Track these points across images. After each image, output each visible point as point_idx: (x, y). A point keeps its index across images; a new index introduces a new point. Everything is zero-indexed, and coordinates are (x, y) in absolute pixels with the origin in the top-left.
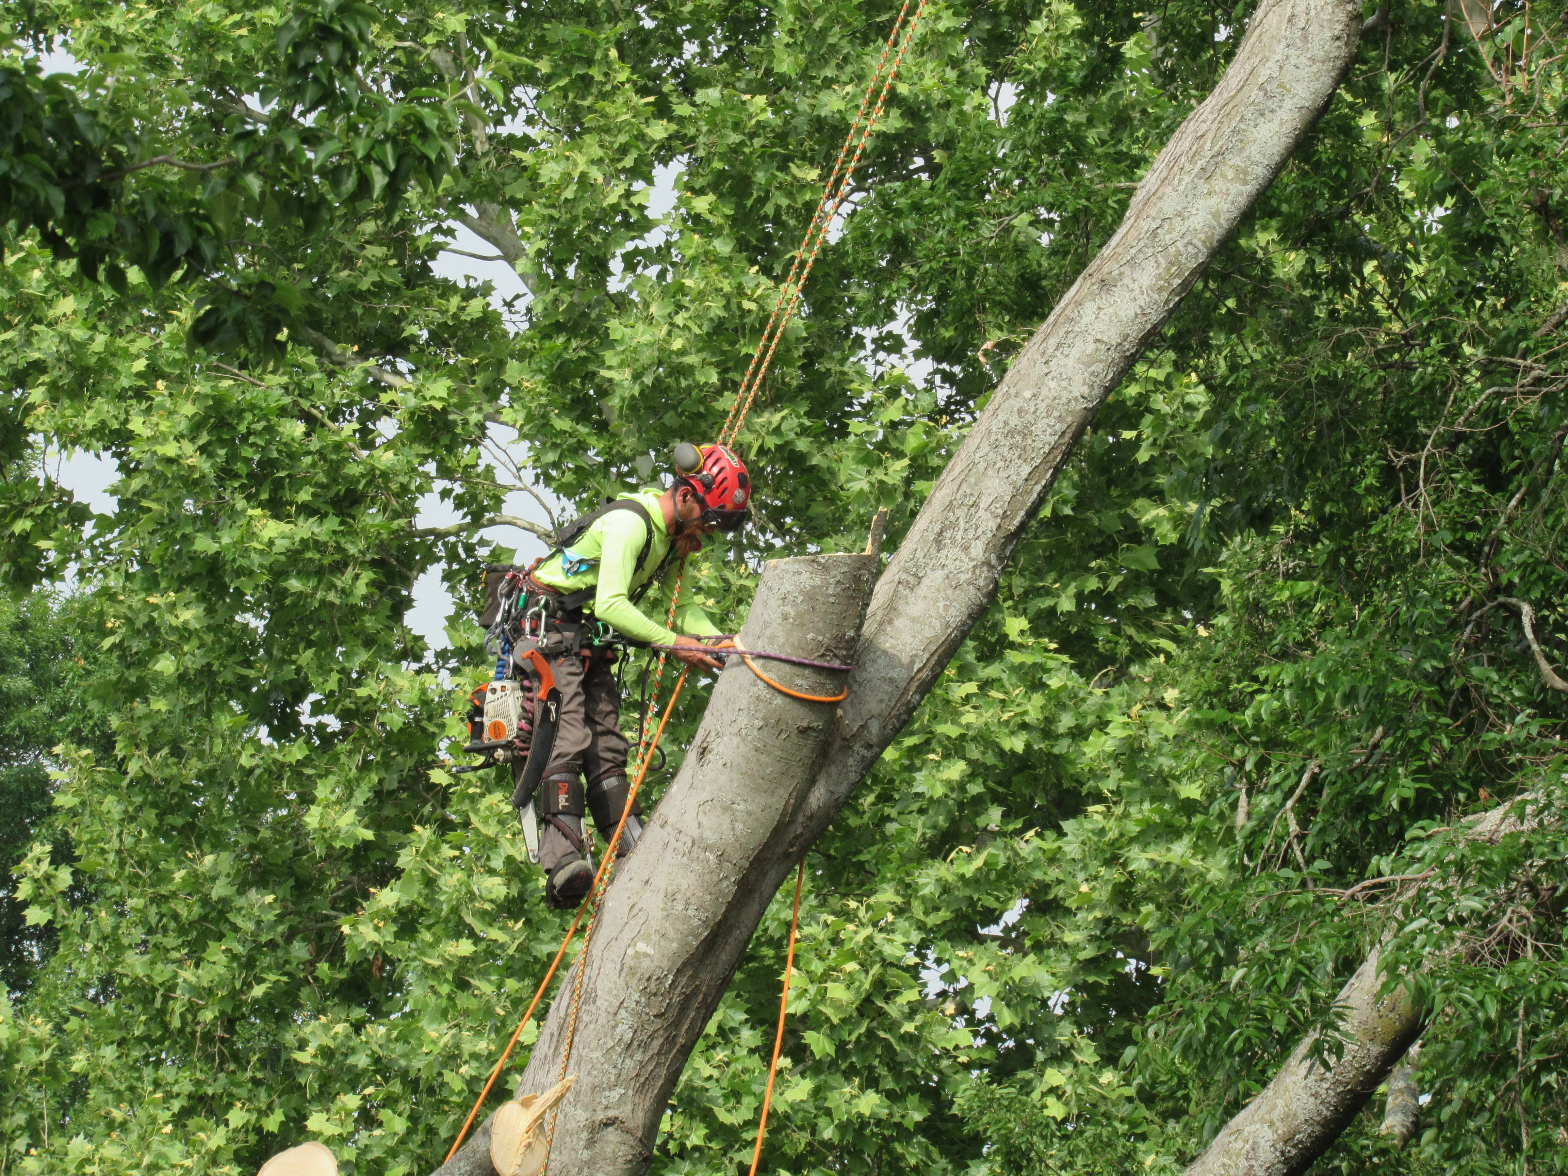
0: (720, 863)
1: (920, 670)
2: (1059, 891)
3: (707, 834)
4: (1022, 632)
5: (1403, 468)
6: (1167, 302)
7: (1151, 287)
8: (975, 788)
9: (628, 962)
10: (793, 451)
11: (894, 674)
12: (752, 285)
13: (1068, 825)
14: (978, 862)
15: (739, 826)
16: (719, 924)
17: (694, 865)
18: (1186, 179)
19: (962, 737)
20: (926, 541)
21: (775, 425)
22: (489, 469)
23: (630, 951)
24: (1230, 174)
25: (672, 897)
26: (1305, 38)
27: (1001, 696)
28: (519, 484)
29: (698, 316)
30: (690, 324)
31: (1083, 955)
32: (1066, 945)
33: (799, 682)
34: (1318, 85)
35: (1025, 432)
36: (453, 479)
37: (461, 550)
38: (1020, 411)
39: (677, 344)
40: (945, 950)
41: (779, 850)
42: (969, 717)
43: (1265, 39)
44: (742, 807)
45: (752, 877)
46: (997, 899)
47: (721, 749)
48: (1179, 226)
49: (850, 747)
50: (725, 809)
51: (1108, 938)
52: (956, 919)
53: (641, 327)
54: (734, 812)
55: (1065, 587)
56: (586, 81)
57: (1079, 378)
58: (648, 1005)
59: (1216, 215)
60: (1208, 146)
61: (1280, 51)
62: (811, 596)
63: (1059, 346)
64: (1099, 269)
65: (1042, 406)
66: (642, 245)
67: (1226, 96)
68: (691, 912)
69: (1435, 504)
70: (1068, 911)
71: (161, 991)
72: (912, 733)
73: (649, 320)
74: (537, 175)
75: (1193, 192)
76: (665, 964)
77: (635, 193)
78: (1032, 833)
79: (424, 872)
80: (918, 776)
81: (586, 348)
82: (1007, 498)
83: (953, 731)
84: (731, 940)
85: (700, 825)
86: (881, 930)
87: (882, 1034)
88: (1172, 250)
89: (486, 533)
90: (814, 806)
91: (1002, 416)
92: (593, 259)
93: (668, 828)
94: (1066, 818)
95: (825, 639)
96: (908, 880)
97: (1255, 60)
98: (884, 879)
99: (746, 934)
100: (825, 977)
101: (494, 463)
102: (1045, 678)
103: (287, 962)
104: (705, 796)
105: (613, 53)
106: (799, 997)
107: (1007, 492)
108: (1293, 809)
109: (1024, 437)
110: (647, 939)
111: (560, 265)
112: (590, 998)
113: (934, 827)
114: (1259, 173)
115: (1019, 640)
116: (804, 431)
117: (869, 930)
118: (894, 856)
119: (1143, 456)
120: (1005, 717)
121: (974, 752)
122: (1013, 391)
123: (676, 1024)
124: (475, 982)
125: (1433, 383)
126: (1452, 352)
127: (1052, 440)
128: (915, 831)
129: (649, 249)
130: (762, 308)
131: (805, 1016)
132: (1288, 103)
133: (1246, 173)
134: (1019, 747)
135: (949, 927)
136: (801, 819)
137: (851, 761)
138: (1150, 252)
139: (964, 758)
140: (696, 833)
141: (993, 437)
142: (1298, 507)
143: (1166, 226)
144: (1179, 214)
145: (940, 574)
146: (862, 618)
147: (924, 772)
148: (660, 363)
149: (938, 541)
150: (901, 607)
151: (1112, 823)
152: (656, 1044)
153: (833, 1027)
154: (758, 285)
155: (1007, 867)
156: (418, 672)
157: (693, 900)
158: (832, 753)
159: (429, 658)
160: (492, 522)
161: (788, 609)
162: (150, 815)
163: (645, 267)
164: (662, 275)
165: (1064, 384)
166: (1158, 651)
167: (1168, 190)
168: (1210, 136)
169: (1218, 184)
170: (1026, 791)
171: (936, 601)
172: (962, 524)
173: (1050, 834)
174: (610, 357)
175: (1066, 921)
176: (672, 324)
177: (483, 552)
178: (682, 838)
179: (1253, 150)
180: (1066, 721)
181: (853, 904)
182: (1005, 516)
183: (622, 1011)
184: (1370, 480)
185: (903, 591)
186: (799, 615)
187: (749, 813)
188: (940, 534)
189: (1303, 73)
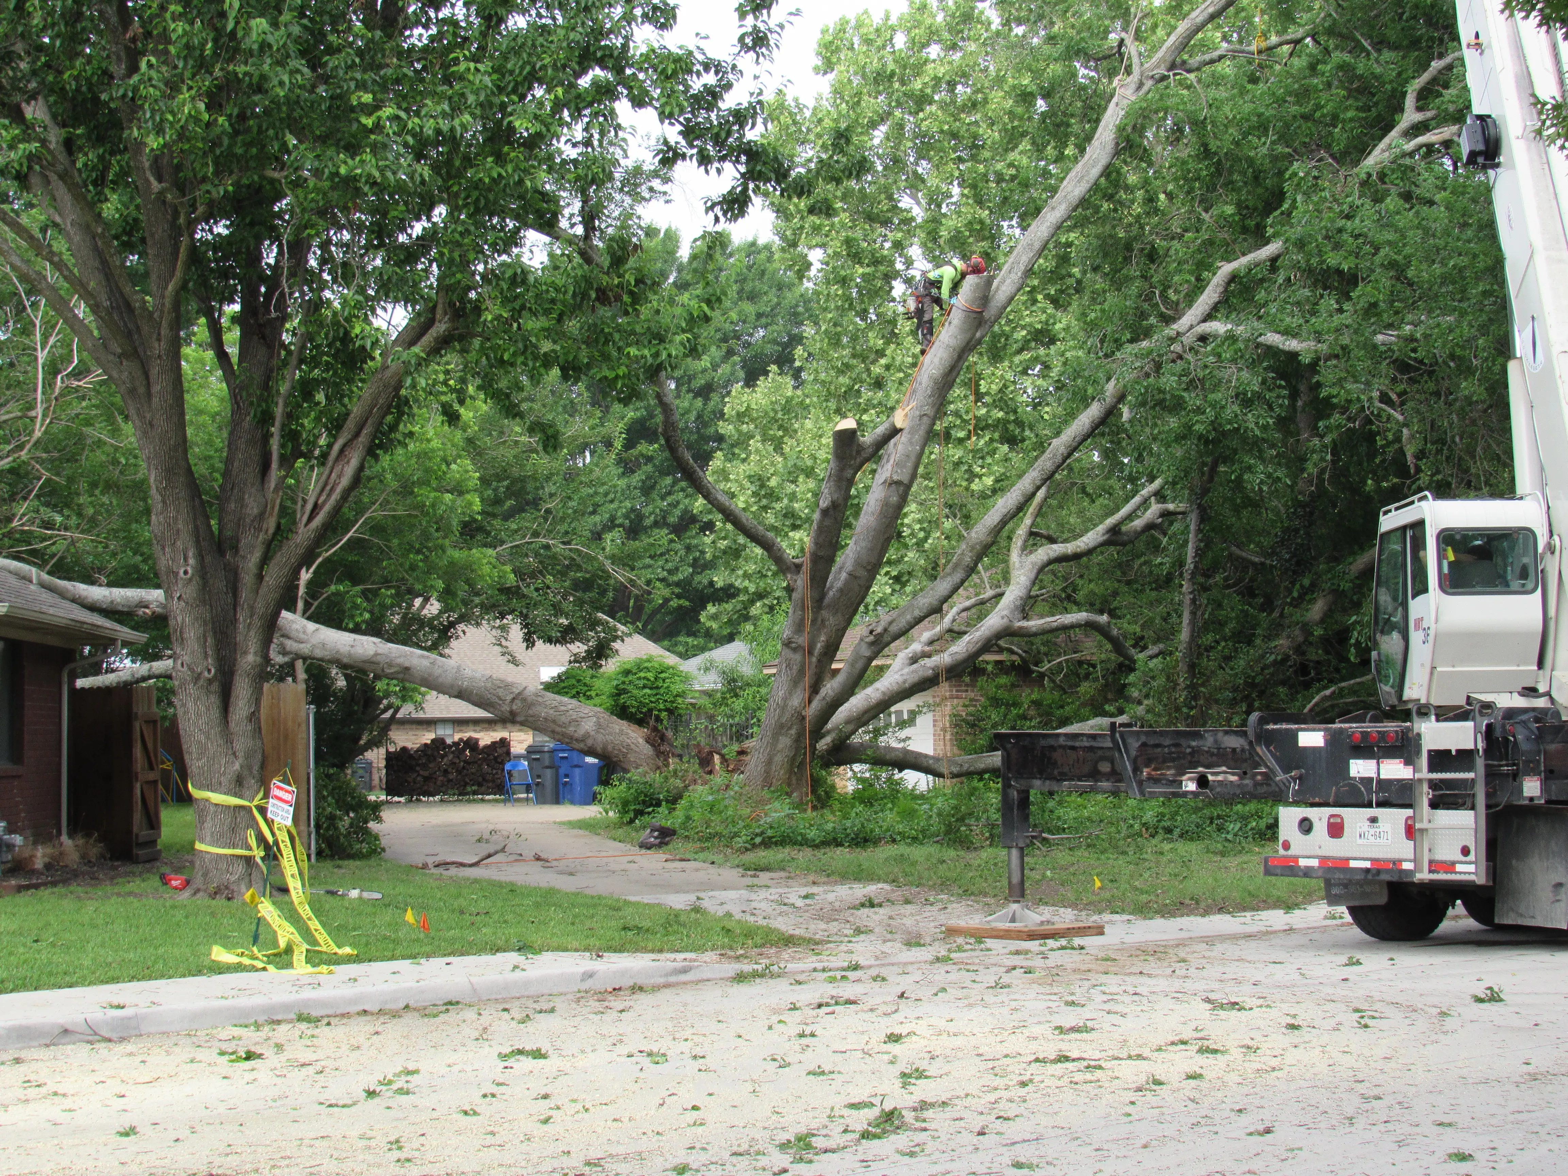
1: (1005, 303)
11: (998, 304)
18: (1074, 183)
20: (1006, 272)
25: (941, 359)
41: (968, 348)
45: (961, 355)
47: (955, 323)
49: (987, 323)
57: (1046, 232)
58: (935, 386)
63: (1041, 224)
65: (1037, 238)
68: (946, 363)
74: (925, 183)
75: (1075, 186)
76: (940, 376)
77: (949, 189)
81: (936, 226)
82: (1028, 261)
84: (955, 371)
85: (948, 342)
88: (1069, 200)
90: (978, 337)
91: (1027, 241)
95: (981, 296)
99: (960, 369)
104: (949, 336)
109: (1032, 246)
110: (935, 370)
112: (921, 384)
122: (1030, 235)
127: (1039, 247)
136: (974, 340)
137: (987, 326)
138: (1064, 201)
141: (1025, 247)
143: (1070, 193)
144: (1073, 190)
145: (1010, 278)
150: (1000, 288)
152: (936, 395)
157: (947, 360)
158: (982, 324)
165: (1042, 233)
167: (1070, 183)
168: (1080, 172)
171: (1009, 286)
172: (1016, 268)
182: (1027, 266)
185: (1001, 284)
187: (961, 338)
188: (1010, 270)
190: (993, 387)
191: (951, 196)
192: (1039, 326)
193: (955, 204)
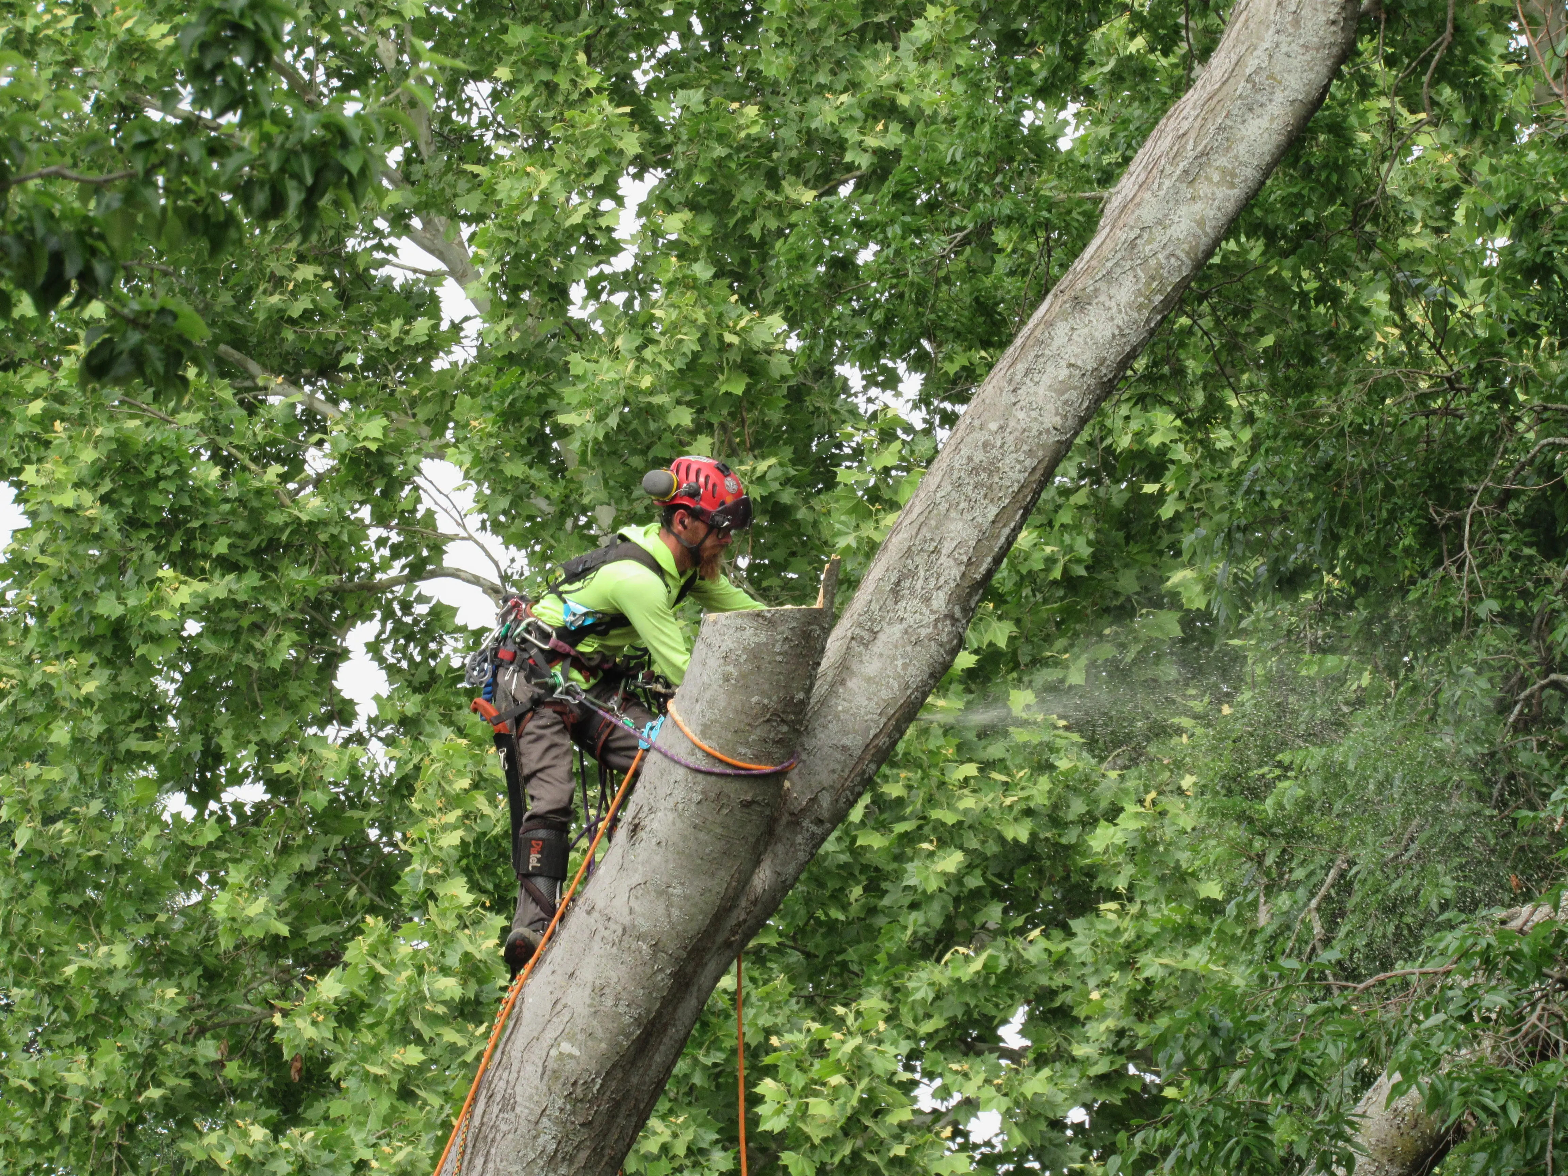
0: (654, 954)
1: (876, 736)
2: (1066, 998)
3: (640, 921)
4: (1028, 707)
5: (1446, 528)
6: (1148, 321)
7: (1130, 305)
8: (974, 882)
9: (552, 1064)
10: (777, 503)
11: (847, 741)
12: (734, 315)
13: (1077, 924)
14: (977, 965)
15: (675, 912)
16: (652, 1023)
17: (626, 957)
18: (1167, 183)
19: (960, 823)
20: (882, 592)
21: (758, 473)
22: (430, 513)
23: (554, 1053)
24: (1216, 177)
25: (599, 991)
26: (1296, 23)
27: (1004, 778)
28: (463, 534)
29: (668, 351)
30: (660, 359)
31: (1094, 1071)
32: (1074, 1060)
33: (743, 750)
34: (1312, 76)
35: (992, 468)
36: (388, 527)
37: (396, 606)
38: (985, 445)
39: (646, 382)
40: (936, 1063)
41: (720, 939)
42: (968, 802)
43: (1252, 25)
44: (678, 891)
45: (689, 969)
46: (997, 1005)
47: (655, 825)
48: (1160, 237)
49: (798, 823)
50: (660, 893)
51: (1120, 1052)
52: (947, 1027)
53: (605, 362)
54: (670, 896)
55: (1077, 657)
56: (551, 88)
57: (1050, 407)
58: (573, 1113)
59: (1200, 223)
60: (1190, 146)
61: (1269, 38)
62: (755, 654)
63: (1028, 371)
64: (1072, 285)
65: (1010, 439)
66: (607, 269)
67: (1209, 88)
68: (621, 1009)
69: (1482, 567)
70: (1075, 1021)
71: (52, 1094)
72: (903, 819)
73: (615, 354)
74: (494, 191)
75: (1174, 199)
76: (593, 1067)
77: (603, 214)
78: (1036, 932)
79: (371, 968)
80: (910, 867)
81: (542, 383)
82: (972, 543)
83: (950, 819)
84: (666, 1040)
85: (631, 911)
86: (871, 1041)
87: (870, 1158)
88: (1153, 262)
89: (425, 587)
90: (759, 890)
91: (965, 451)
92: (552, 286)
93: (595, 915)
94: (1076, 916)
95: (772, 702)
96: (896, 983)
97: (1241, 49)
98: (869, 982)
99: (682, 1033)
100: (808, 1091)
101: (434, 508)
102: (1053, 759)
103: (193, 1061)
104: (637, 878)
105: (582, 58)
106: (778, 1112)
107: (971, 536)
108: (1318, 909)
109: (990, 475)
110: (572, 1039)
111: (516, 290)
112: (509, 1104)
113: (927, 924)
114: (1249, 174)
115: (1024, 716)
116: (787, 481)
117: (858, 1040)
118: (881, 957)
119: (1167, 512)
120: (1008, 801)
121: (973, 843)
122: (977, 423)
123: (604, 1134)
124: (422, 1093)
125: (1482, 434)
126: (1504, 397)
127: (1022, 477)
128: (905, 928)
129: (615, 275)
130: (744, 341)
131: (783, 1134)
132: (1279, 96)
133: (1233, 175)
134: (1024, 837)
135: (941, 1036)
136: (743, 903)
137: (799, 839)
138: (1128, 265)
139: (961, 847)
140: (626, 920)
141: (956, 475)
142: (1331, 571)
143: (1146, 236)
144: (1160, 223)
145: (897, 629)
146: (812, 678)
147: (917, 863)
148: (626, 403)
149: (896, 591)
150: (855, 666)
151: (1126, 923)
152: (583, 1156)
153: (813, 1147)
154: (740, 316)
155: (1008, 970)
156: (347, 741)
157: (624, 995)
158: (779, 830)
159: (360, 724)
160: (433, 575)
161: (730, 668)
162: (41, 894)
163: (611, 293)
164: (629, 304)
165: (1034, 414)
166: (1179, 731)
167: (1147, 195)
168: (1193, 135)
169: (1203, 188)
170: (1033, 885)
171: (895, 658)
172: (922, 573)
173: (1057, 934)
174: (571, 394)
175: (1074, 1032)
176: (643, 360)
177: (421, 609)
178: (612, 926)
179: (1241, 149)
180: (1078, 807)
181: (840, 1010)
182: (969, 563)
183: (545, 1120)
184: (1407, 541)
185: (857, 648)
186: (743, 676)
187: (686, 898)
188: (898, 584)
189: (1295, 62)
190: (820, 1107)
191: (614, 248)
192: (1021, 832)
193: (619, 282)
